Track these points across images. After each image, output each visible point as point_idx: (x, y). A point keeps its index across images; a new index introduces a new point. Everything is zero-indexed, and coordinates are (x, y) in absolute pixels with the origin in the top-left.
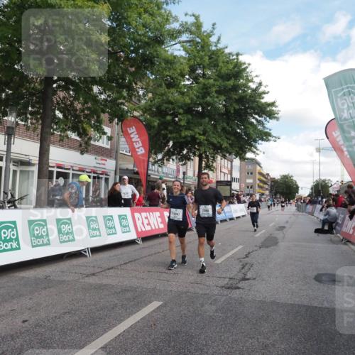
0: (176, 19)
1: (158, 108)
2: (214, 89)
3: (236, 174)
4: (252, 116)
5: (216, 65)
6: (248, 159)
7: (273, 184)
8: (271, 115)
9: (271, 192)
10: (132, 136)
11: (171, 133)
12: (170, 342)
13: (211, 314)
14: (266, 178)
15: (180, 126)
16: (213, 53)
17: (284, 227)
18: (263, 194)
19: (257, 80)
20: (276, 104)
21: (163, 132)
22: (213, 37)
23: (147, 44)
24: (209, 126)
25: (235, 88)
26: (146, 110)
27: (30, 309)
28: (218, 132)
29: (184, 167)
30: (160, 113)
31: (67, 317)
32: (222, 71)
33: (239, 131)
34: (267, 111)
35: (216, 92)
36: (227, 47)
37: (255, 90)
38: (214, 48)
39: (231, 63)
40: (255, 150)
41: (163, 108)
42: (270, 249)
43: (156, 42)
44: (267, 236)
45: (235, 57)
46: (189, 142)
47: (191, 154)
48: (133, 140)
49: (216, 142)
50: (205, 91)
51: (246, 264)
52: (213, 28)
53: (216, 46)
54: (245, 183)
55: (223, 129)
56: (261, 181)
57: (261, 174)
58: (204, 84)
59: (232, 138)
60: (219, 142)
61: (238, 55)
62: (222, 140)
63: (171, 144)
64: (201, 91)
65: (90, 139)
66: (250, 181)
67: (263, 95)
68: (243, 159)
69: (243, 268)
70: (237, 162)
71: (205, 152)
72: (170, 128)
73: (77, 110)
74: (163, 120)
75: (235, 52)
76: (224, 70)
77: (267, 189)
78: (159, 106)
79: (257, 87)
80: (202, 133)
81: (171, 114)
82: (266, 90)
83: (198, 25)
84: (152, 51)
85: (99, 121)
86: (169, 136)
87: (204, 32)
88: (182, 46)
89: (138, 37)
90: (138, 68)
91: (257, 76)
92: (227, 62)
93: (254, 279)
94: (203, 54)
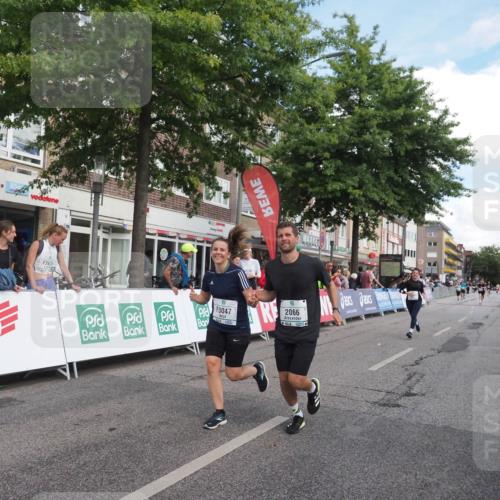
0: (317, 26)
1: (295, 151)
2: (375, 122)
3: (411, 245)
4: (433, 159)
5: (378, 87)
6: (427, 223)
7: (468, 259)
8: (463, 158)
9: (465, 271)
10: (256, 191)
11: (313, 186)
12: (293, 468)
13: (355, 438)
14: (457, 251)
15: (326, 176)
16: (375, 69)
17: (481, 324)
18: (452, 275)
19: (441, 106)
20: (471, 141)
21: (301, 185)
22: (375, 46)
23: (275, 64)
24: (369, 176)
25: (407, 120)
26: (277, 155)
27: (118, 415)
28: (380, 183)
29: (333, 234)
30: (298, 158)
31: (163, 428)
32: (388, 95)
33: (413, 181)
34: (456, 152)
35: (378, 126)
36: (394, 60)
37: (437, 122)
38: (375, 62)
39: (402, 83)
40: (437, 209)
41: (301, 151)
42: (454, 354)
43: (287, 60)
44: (452, 335)
45: (407, 73)
46: (340, 200)
47: (342, 216)
48: (258, 197)
49: (377, 198)
50: (362, 124)
51: (415, 374)
52: (375, 33)
53: (379, 59)
54: (425, 257)
55: (390, 180)
56: (449, 255)
57: (449, 244)
58: (361, 116)
59: (403, 193)
60: (381, 199)
61: (411, 70)
62: (387, 195)
63: (313, 201)
64: (356, 125)
65: (200, 196)
66: (432, 255)
67: (451, 129)
68: (420, 222)
69: (409, 379)
70: (412, 226)
71: (363, 214)
72: (311, 179)
73: (182, 158)
74: (301, 168)
75: (407, 66)
76: (391, 94)
77: (459, 268)
78: (297, 148)
79: (441, 117)
80: (357, 185)
81: (313, 160)
82: (456, 120)
83: (352, 30)
84: (282, 73)
85: (213, 172)
86: (310, 190)
87: (361, 39)
88: (329, 62)
89: (263, 55)
90: (264, 97)
91: (441, 100)
92: (396, 82)
93: (424, 395)
94: (360, 71)
